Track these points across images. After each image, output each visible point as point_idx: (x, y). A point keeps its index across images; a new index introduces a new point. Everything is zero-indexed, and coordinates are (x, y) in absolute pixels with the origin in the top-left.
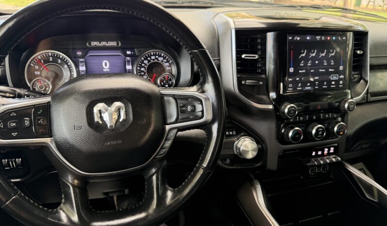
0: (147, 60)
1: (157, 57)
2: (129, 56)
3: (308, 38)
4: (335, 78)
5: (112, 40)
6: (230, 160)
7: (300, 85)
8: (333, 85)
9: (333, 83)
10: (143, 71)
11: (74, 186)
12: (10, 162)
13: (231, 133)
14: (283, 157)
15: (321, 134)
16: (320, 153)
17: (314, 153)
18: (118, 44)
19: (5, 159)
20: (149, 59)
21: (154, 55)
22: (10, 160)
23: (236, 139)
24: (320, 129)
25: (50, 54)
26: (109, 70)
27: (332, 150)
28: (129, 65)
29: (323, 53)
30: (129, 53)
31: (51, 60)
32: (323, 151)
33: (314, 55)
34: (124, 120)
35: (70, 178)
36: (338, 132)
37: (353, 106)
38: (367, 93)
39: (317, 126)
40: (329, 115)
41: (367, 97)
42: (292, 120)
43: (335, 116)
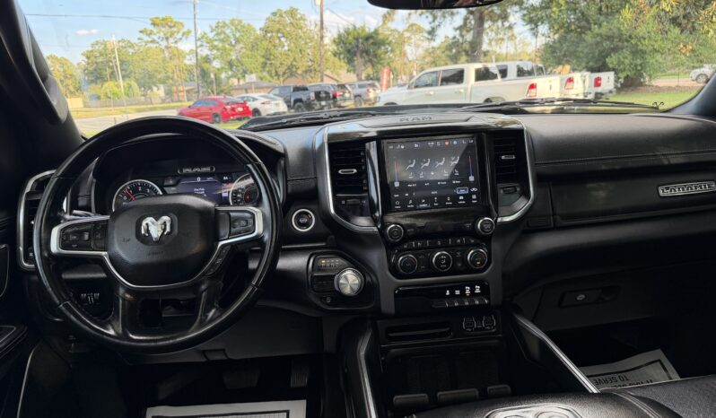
2: (224, 182)
3: (416, 146)
4: (463, 192)
5: (205, 166)
6: (332, 298)
7: (411, 202)
8: (462, 200)
9: (461, 198)
10: (239, 198)
11: (124, 299)
15: (444, 264)
16: (458, 292)
17: (448, 293)
18: (212, 169)
19: (84, 293)
24: (443, 257)
25: (139, 184)
27: (478, 290)
29: (441, 161)
30: (226, 178)
31: (140, 190)
32: (463, 291)
33: (427, 165)
34: (168, 234)
35: (121, 291)
36: (473, 261)
37: (489, 226)
38: (554, 214)
39: (438, 253)
40: (462, 240)
41: (555, 220)
42: (405, 247)
43: (473, 241)
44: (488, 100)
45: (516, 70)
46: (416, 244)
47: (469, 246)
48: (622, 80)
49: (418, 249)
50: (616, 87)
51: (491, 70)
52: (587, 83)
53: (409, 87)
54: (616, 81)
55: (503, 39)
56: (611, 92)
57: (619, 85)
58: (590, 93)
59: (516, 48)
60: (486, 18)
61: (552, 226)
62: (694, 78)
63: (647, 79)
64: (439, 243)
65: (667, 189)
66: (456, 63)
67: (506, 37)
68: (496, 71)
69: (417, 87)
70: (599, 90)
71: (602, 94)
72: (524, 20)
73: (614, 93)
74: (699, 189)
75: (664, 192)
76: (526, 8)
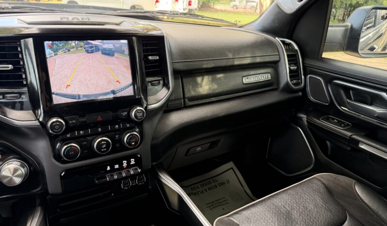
14: (68, 177)
15: (105, 148)
16: (117, 166)
17: (109, 168)
24: (103, 142)
27: (133, 162)
32: (121, 164)
36: (129, 143)
37: (141, 114)
38: (184, 98)
39: (100, 139)
40: (119, 126)
41: (184, 101)
42: (68, 136)
43: (128, 125)
44: (133, 7)
46: (79, 133)
47: (125, 130)
48: (201, 3)
49: (80, 137)
50: (198, 7)
52: (185, 3)
54: (198, 4)
56: (196, 9)
57: (200, 6)
58: (186, 9)
61: (183, 106)
62: (232, 6)
63: (212, 4)
64: (100, 130)
65: (247, 78)
70: (191, 7)
71: (192, 10)
73: (198, 10)
74: (262, 78)
75: (246, 80)
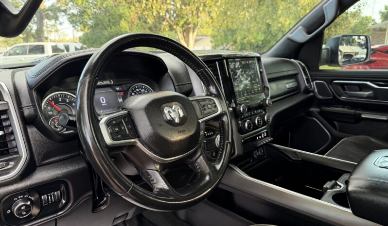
0: (134, 92)
1: (140, 89)
2: (118, 91)
5: (106, 80)
7: (241, 93)
8: (256, 91)
9: (256, 89)
12: (49, 197)
13: (210, 134)
18: (110, 82)
19: (44, 195)
20: (135, 91)
21: (137, 88)
22: (49, 195)
23: (214, 137)
25: (59, 96)
26: (106, 104)
28: (120, 98)
29: (247, 71)
30: (118, 89)
31: (60, 100)
33: (243, 73)
45: (74, 48)
51: (59, 47)
53: (5, 55)
55: (51, 31)
59: (59, 37)
60: (44, 17)
66: (27, 42)
67: (53, 30)
68: (63, 48)
69: (10, 55)
72: (69, 21)
76: (69, 15)
